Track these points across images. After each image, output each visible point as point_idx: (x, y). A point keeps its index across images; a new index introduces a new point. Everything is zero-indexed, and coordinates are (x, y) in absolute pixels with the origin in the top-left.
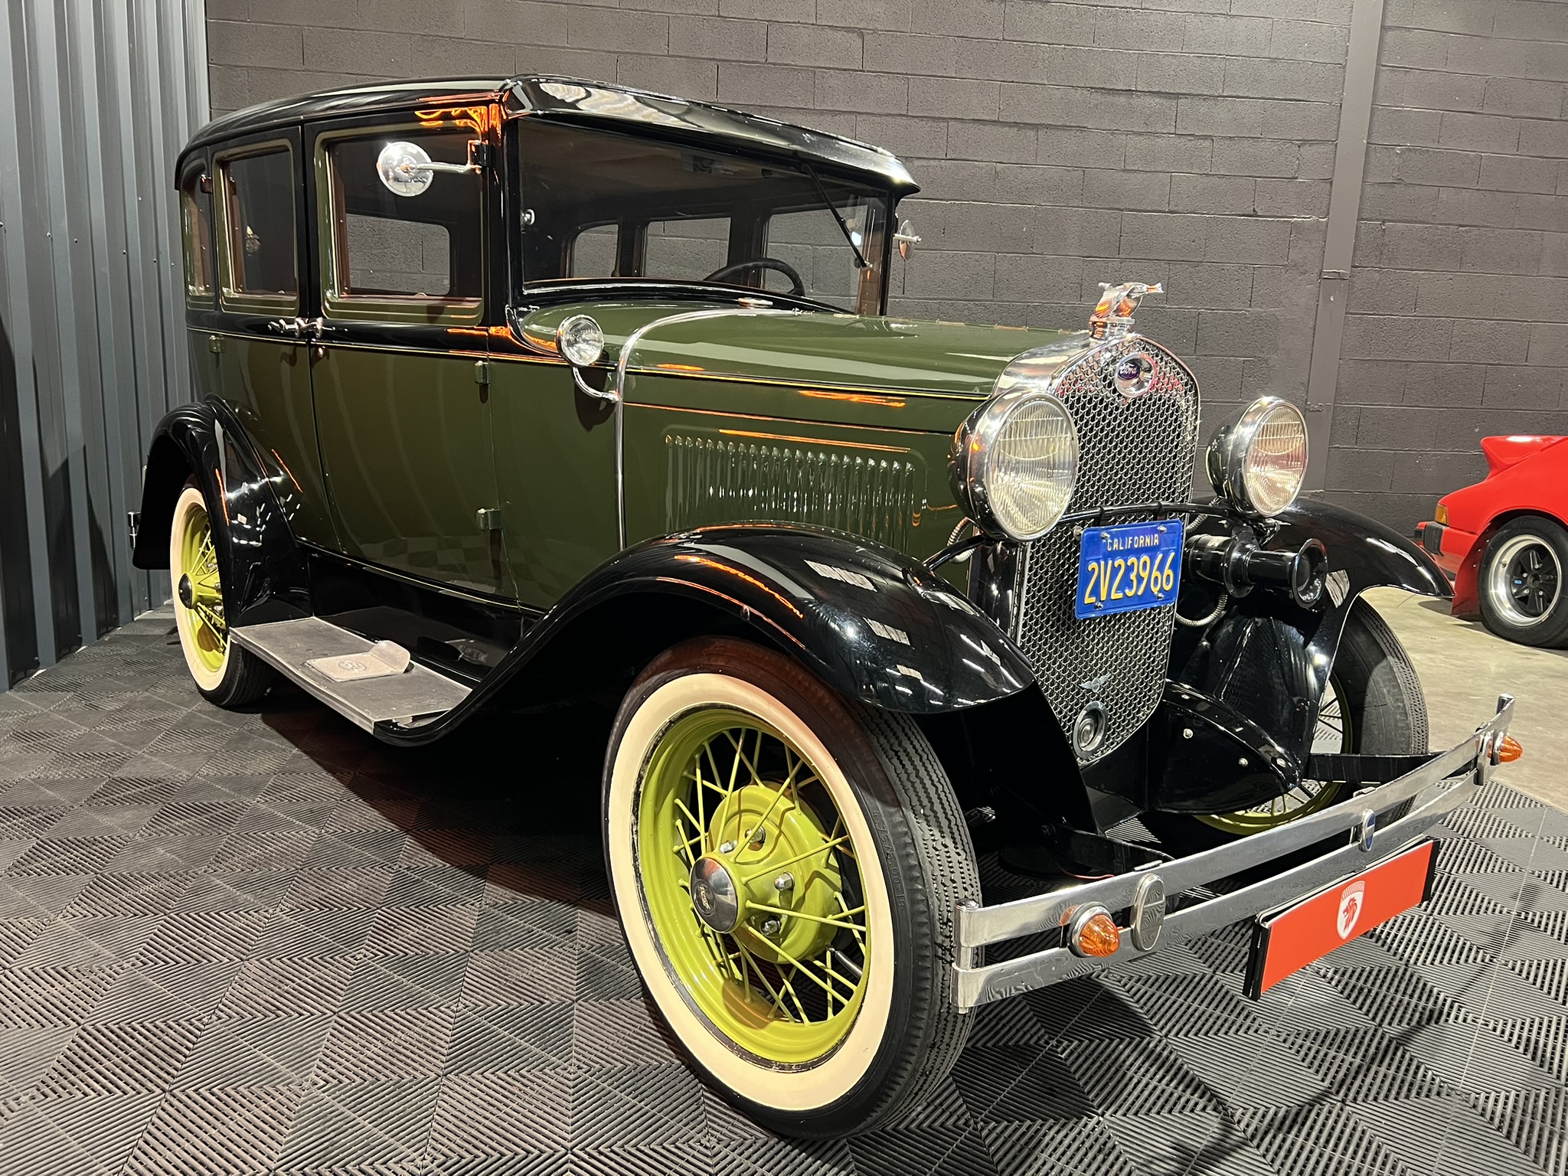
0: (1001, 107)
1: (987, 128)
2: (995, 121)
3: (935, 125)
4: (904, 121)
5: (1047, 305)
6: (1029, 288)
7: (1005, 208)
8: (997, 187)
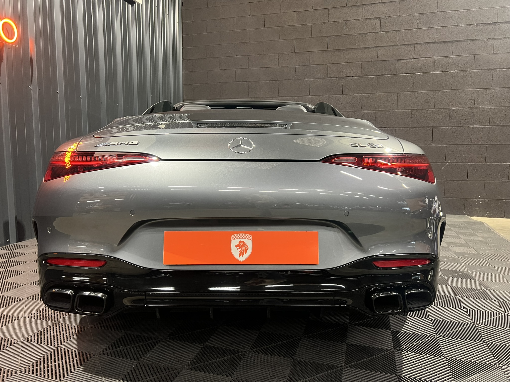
0: (437, 37)
1: (432, 45)
2: (434, 42)
3: (409, 47)
4: (396, 47)
5: (459, 109)
6: (451, 103)
7: (439, 74)
8: (436, 66)
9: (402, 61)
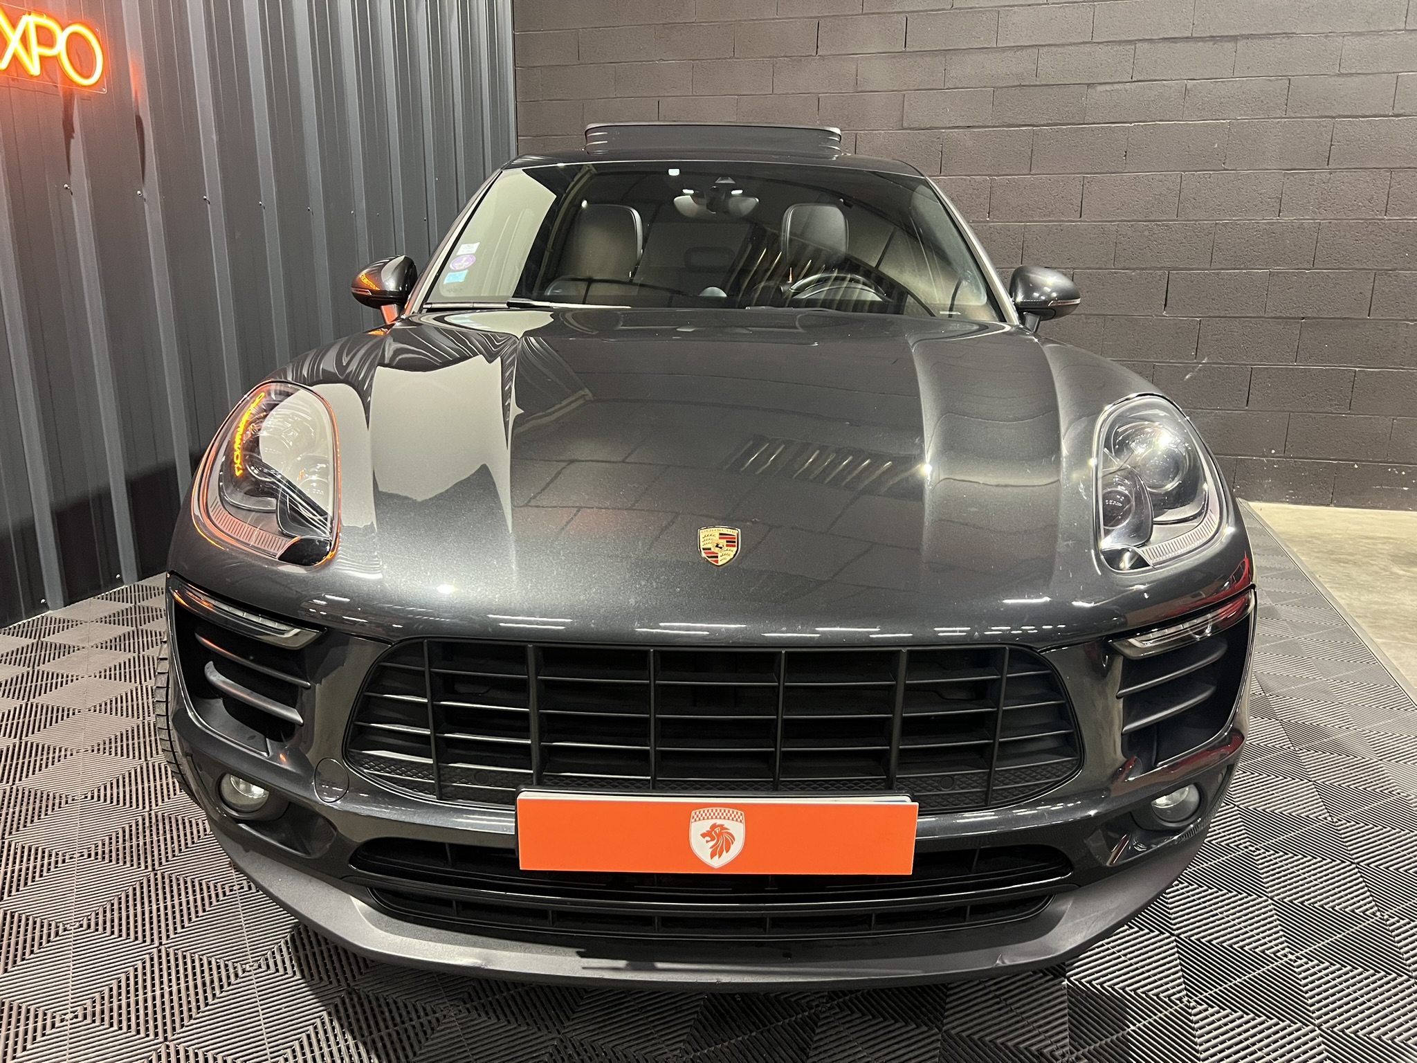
0: (1196, 23)
1: (1179, 45)
2: (1187, 38)
3: (1121, 48)
4: (1087, 48)
5: (1239, 222)
6: (1219, 205)
7: (1196, 126)
8: (1186, 105)
9: (1100, 88)
